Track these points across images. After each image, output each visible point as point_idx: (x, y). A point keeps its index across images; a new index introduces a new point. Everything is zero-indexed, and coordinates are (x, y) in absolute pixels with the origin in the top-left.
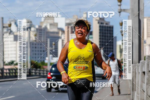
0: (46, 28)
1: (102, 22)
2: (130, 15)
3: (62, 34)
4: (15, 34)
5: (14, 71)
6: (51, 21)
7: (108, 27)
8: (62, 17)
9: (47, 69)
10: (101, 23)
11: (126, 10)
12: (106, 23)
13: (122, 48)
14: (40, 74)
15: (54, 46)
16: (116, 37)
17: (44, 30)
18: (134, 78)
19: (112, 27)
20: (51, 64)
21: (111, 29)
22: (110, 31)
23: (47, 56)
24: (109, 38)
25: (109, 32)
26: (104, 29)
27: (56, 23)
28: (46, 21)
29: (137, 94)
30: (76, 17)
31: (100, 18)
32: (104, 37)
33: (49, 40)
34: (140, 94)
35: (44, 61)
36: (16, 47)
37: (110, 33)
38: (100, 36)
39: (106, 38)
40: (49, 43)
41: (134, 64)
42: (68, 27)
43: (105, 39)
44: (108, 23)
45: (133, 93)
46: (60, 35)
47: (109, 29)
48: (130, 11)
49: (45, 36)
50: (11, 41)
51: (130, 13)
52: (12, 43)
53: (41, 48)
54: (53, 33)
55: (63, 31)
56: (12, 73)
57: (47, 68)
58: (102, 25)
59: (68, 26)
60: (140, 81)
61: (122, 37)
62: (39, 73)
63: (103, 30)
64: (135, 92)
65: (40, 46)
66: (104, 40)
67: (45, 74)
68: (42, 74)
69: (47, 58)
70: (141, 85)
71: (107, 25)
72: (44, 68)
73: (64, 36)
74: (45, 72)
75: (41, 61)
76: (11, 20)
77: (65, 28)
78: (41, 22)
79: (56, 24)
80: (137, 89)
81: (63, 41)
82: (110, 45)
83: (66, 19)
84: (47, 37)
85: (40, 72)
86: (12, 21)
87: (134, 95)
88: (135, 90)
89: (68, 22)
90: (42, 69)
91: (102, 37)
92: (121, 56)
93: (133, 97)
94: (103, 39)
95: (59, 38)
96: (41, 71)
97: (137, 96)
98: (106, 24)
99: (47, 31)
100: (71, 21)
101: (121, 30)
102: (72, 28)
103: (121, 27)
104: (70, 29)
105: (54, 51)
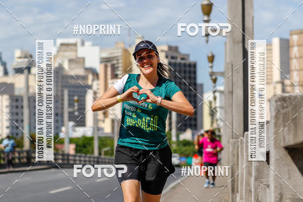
0: (61, 68)
1: (175, 54)
2: (228, 40)
3: (93, 80)
6: (71, 54)
7: (185, 65)
8: (94, 45)
9: (63, 151)
10: (173, 58)
12: (182, 57)
13: (213, 106)
15: (76, 104)
16: (202, 85)
17: (57, 73)
18: (235, 167)
19: (195, 66)
20: (71, 141)
21: (192, 69)
22: (190, 72)
23: (63, 125)
24: (188, 87)
25: (188, 75)
26: (178, 68)
27: (80, 58)
28: (61, 53)
29: (241, 199)
30: (122, 45)
31: (170, 48)
33: (66, 92)
34: (244, 199)
35: (58, 134)
37: (190, 78)
40: (66, 97)
41: (235, 138)
42: (106, 67)
44: (185, 57)
45: (232, 196)
46: (90, 82)
47: (188, 69)
49: (60, 84)
54: (78, 77)
55: (96, 75)
57: (64, 149)
58: (173, 61)
59: (106, 63)
60: (244, 172)
61: (213, 85)
63: (175, 71)
64: (237, 194)
67: (60, 161)
69: (63, 129)
70: (246, 181)
71: (183, 62)
72: (57, 150)
73: (98, 84)
74: (60, 157)
77: (100, 69)
79: (82, 60)
80: (241, 190)
81: (95, 93)
83: (101, 52)
84: (62, 87)
87: (234, 200)
88: (238, 192)
89: (105, 55)
90: (54, 151)
92: (212, 123)
95: (90, 87)
98: (183, 59)
99: (65, 73)
100: (111, 53)
101: (210, 70)
102: (114, 68)
103: (210, 65)
104: (109, 69)
105: (76, 113)
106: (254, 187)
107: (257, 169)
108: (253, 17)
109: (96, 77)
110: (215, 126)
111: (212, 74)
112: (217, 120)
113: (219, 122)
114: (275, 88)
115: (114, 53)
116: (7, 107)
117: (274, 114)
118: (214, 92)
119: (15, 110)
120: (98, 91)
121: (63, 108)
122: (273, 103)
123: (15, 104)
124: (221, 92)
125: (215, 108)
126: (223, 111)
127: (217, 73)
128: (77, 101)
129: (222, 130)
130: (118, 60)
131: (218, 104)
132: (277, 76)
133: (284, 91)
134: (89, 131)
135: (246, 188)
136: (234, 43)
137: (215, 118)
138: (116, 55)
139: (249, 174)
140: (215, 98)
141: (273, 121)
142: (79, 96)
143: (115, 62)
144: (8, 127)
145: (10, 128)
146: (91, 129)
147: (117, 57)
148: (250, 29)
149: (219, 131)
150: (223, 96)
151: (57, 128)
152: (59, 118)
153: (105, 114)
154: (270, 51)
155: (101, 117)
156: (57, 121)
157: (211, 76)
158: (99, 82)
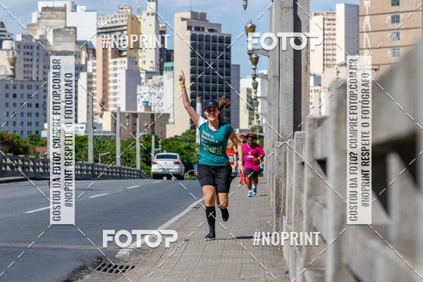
0: (43, 40)
1: (200, 24)
3: (87, 59)
6: (57, 23)
7: (214, 37)
8: (88, 10)
10: (197, 29)
12: (211, 27)
13: (253, 96)
16: (238, 67)
17: (38, 48)
18: (282, 180)
19: (229, 40)
21: (225, 45)
23: (45, 121)
25: (218, 53)
27: (69, 28)
28: (43, 21)
29: (288, 223)
31: (194, 15)
34: (293, 224)
35: (37, 132)
38: (192, 63)
44: (215, 28)
45: (277, 220)
46: (83, 61)
47: (218, 44)
49: (41, 64)
55: (92, 51)
57: (46, 153)
58: (198, 33)
60: (294, 187)
62: (24, 167)
63: (200, 47)
64: (284, 217)
65: (26, 91)
67: (41, 170)
69: (46, 126)
70: (296, 200)
71: (211, 34)
72: (37, 154)
73: (94, 65)
74: (41, 164)
75: (29, 132)
77: (97, 43)
78: (30, 26)
79: (73, 30)
80: (289, 211)
81: (90, 76)
83: (98, 19)
84: (45, 67)
85: (26, 163)
88: (284, 214)
90: (32, 156)
91: (198, 68)
92: (251, 119)
95: (84, 68)
96: (28, 160)
98: (211, 30)
99: (48, 48)
107: (311, 182)
109: (91, 55)
110: (255, 123)
111: (251, 52)
112: (258, 116)
113: (260, 119)
114: (338, 72)
117: (334, 105)
118: (255, 77)
120: (95, 74)
121: (45, 97)
122: (334, 91)
124: (264, 77)
125: (256, 98)
126: (266, 103)
127: (257, 50)
129: (265, 130)
131: (259, 94)
134: (82, 128)
135: (295, 209)
136: (282, 8)
137: (255, 113)
138: (119, 23)
139: (300, 189)
140: (255, 86)
143: (118, 34)
146: (84, 126)
147: (121, 27)
149: (261, 131)
150: (267, 83)
151: (37, 124)
152: (40, 110)
153: (104, 104)
154: (332, 22)
155: (97, 109)
156: (37, 115)
157: (250, 54)
158: (95, 62)
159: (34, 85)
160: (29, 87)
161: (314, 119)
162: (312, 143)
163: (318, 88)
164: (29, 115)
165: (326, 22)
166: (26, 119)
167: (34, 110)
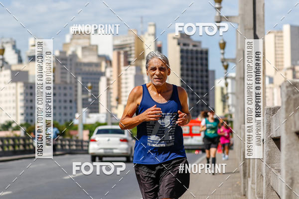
0: (74, 55)
1: (187, 41)
2: (239, 27)
3: (106, 67)
4: (14, 68)
5: (11, 142)
6: (84, 42)
7: (197, 52)
9: (77, 138)
10: (185, 45)
11: (231, 17)
12: (194, 43)
13: (225, 92)
14: (64, 148)
15: (90, 91)
16: (213, 72)
17: (71, 60)
19: (206, 52)
20: (85, 127)
21: (204, 56)
23: (77, 112)
24: (200, 73)
25: (199, 61)
26: (190, 55)
27: (93, 46)
28: (74, 41)
29: (252, 184)
31: (182, 35)
32: (190, 73)
33: (79, 80)
34: (256, 184)
35: (71, 121)
36: (15, 95)
37: (202, 65)
38: (182, 69)
39: (195, 73)
42: (119, 54)
43: (192, 76)
44: (197, 44)
45: (244, 181)
46: (103, 69)
47: (199, 55)
48: (239, 20)
49: (73, 71)
50: (5, 83)
51: (238, 24)
52: (7, 86)
53: (65, 95)
54: (90, 64)
55: (109, 62)
56: (8, 146)
57: (77, 135)
58: (185, 48)
59: (119, 50)
61: (225, 71)
62: (62, 145)
63: (187, 58)
64: (249, 179)
65: (63, 91)
66: (190, 78)
67: (74, 147)
68: (67, 147)
69: (77, 115)
70: (258, 166)
71: (195, 49)
72: (71, 136)
73: (111, 71)
74: (74, 143)
75: (65, 120)
76: (4, 40)
77: (113, 56)
78: (65, 45)
79: (95, 48)
80: (252, 175)
81: (108, 80)
82: (202, 88)
83: (114, 39)
84: (76, 74)
85: (64, 143)
86: (7, 43)
87: (246, 184)
88: (249, 177)
89: (118, 42)
90: (68, 138)
91: (185, 72)
92: (224, 108)
93: (246, 189)
94: (187, 76)
95: (103, 74)
96: (65, 141)
97: (252, 188)
98: (194, 46)
99: (78, 60)
100: (124, 41)
101: (222, 57)
102: (127, 55)
103: (222, 51)
104: (122, 56)
105: (90, 100)
106: (266, 171)
107: (269, 154)
108: (264, 4)
109: (109, 64)
110: (227, 111)
111: (223, 61)
112: (229, 106)
113: (231, 108)
114: (286, 74)
115: (126, 40)
116: (21, 94)
117: (285, 99)
118: (226, 78)
119: (29, 98)
120: (112, 78)
121: (76, 95)
122: (284, 88)
123: (29, 91)
124: (233, 79)
125: (227, 94)
126: (234, 97)
127: (228, 59)
128: (91, 88)
129: (234, 116)
130: (130, 47)
131: (230, 90)
132: (287, 63)
133: (294, 77)
134: (103, 117)
135: (257, 173)
136: (245, 30)
137: (227, 104)
138: (129, 42)
140: (227, 85)
141: (284, 107)
142: (92, 83)
143: (128, 49)
144: (22, 114)
145: (25, 115)
146: (105, 115)
147: (130, 44)
148: (262, 17)
149: (231, 117)
150: (235, 83)
151: (71, 114)
152: (73, 105)
153: (118, 100)
154: (281, 38)
155: (114, 103)
156: (71, 108)
157: (223, 62)
158: (112, 69)
159: (68, 87)
160: (65, 88)
161: (270, 109)
162: (269, 126)
163: (271, 85)
164: (65, 108)
165: (277, 38)
166: (63, 111)
167: (68, 104)
